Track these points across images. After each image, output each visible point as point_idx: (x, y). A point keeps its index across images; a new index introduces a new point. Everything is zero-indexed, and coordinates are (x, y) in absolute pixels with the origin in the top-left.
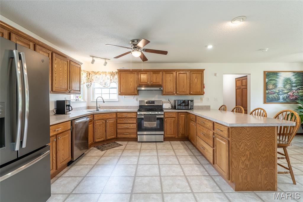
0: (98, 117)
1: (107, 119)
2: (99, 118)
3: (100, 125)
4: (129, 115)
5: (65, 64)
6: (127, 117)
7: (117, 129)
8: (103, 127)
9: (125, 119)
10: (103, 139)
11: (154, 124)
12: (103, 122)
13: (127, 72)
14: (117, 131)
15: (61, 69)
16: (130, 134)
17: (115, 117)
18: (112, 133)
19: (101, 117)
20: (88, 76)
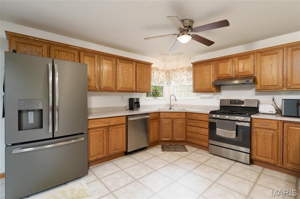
0: (164, 116)
1: (175, 118)
2: (166, 116)
3: (166, 123)
4: (200, 118)
5: (131, 67)
6: (197, 119)
7: (186, 131)
8: (170, 127)
9: (195, 121)
10: (169, 139)
11: (232, 134)
12: (170, 122)
13: (202, 64)
14: (186, 133)
15: (125, 72)
16: (200, 140)
17: (185, 117)
18: (181, 135)
19: (167, 115)
20: (168, 74)
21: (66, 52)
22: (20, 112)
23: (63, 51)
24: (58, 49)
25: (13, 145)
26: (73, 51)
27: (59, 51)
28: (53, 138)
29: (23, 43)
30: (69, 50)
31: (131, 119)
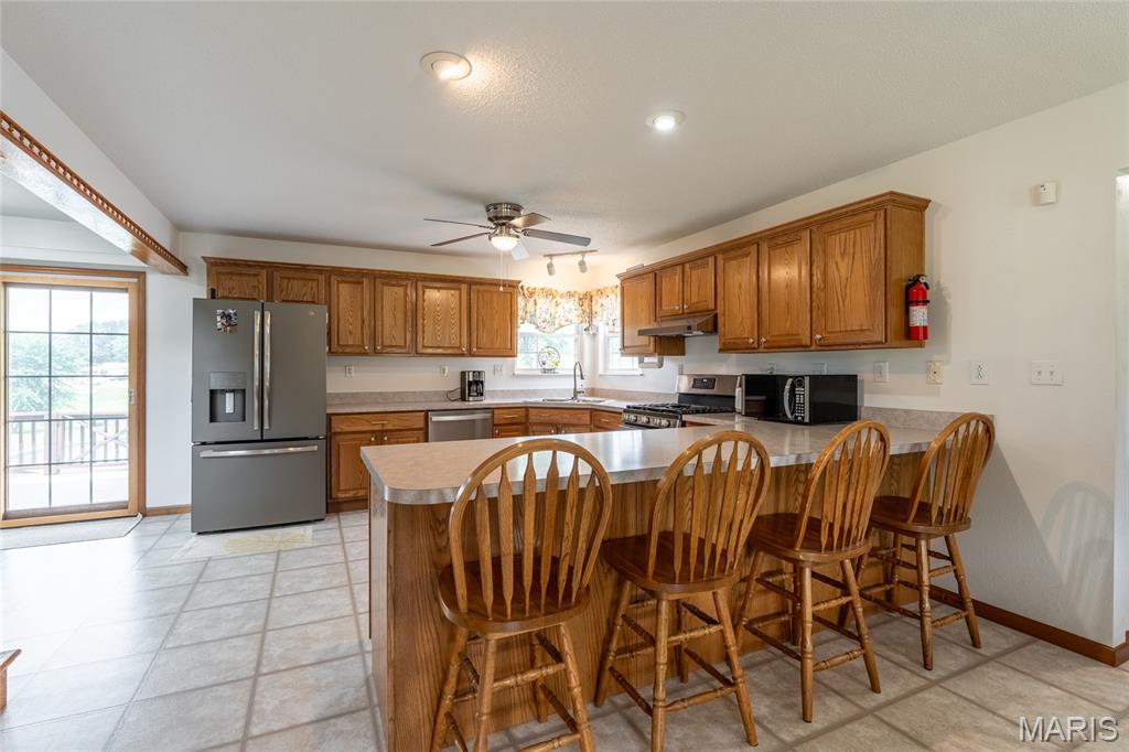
0: (539, 418)
2: (542, 418)
5: (453, 295)
17: (589, 423)
19: (545, 416)
20: (586, 304)
21: (302, 279)
22: (213, 393)
23: (297, 279)
24: (287, 275)
25: (204, 444)
26: (315, 276)
27: (289, 279)
28: (262, 441)
29: (228, 273)
30: (308, 276)
31: (435, 419)
